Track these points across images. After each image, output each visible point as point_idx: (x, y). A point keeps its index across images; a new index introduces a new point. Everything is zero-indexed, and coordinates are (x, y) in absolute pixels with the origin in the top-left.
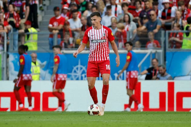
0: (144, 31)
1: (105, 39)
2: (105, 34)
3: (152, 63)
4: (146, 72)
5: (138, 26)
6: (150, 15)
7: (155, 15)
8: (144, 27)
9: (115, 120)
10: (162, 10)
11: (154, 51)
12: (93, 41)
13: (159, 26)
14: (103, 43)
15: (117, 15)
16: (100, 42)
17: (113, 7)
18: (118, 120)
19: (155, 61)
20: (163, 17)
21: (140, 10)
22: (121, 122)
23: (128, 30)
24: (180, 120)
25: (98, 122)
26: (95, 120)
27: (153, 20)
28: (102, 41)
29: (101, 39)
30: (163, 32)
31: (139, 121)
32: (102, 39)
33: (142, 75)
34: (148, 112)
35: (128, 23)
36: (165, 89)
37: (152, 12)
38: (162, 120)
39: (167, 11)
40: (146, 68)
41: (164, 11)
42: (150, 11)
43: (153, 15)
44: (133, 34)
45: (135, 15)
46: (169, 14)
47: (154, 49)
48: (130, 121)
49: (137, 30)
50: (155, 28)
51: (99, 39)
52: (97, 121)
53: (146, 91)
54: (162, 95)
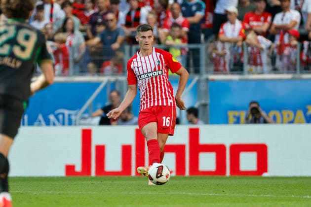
0: (97, 46)
1: (161, 69)
2: (159, 61)
3: (111, 98)
4: (100, 112)
5: (87, 38)
6: (107, 21)
7: (115, 21)
8: (97, 40)
9: (50, 191)
10: (126, 12)
11: (113, 79)
12: (140, 76)
13: (121, 38)
14: (158, 77)
15: (54, 19)
16: (153, 76)
17: (47, 8)
18: (55, 190)
19: (114, 94)
20: (128, 24)
21: (92, 12)
22: (59, 194)
23: (70, 45)
24: (155, 190)
25: (22, 194)
26: (17, 191)
27: (112, 28)
28: (156, 73)
29: (153, 70)
30: (127, 48)
31: (89, 192)
32: (155, 70)
33: (93, 117)
34: (103, 177)
35: (70, 33)
36: (131, 141)
37: (110, 16)
38: (125, 190)
39: (133, 14)
40: (100, 106)
41: (129, 14)
42: (106, 14)
43: (112, 20)
44: (79, 51)
45: (84, 20)
46: (137, 19)
47: (113, 75)
48: (75, 192)
49: (87, 45)
50: (115, 41)
51: (149, 70)
52: (21, 192)
53: (100, 143)
54: (126, 150)
